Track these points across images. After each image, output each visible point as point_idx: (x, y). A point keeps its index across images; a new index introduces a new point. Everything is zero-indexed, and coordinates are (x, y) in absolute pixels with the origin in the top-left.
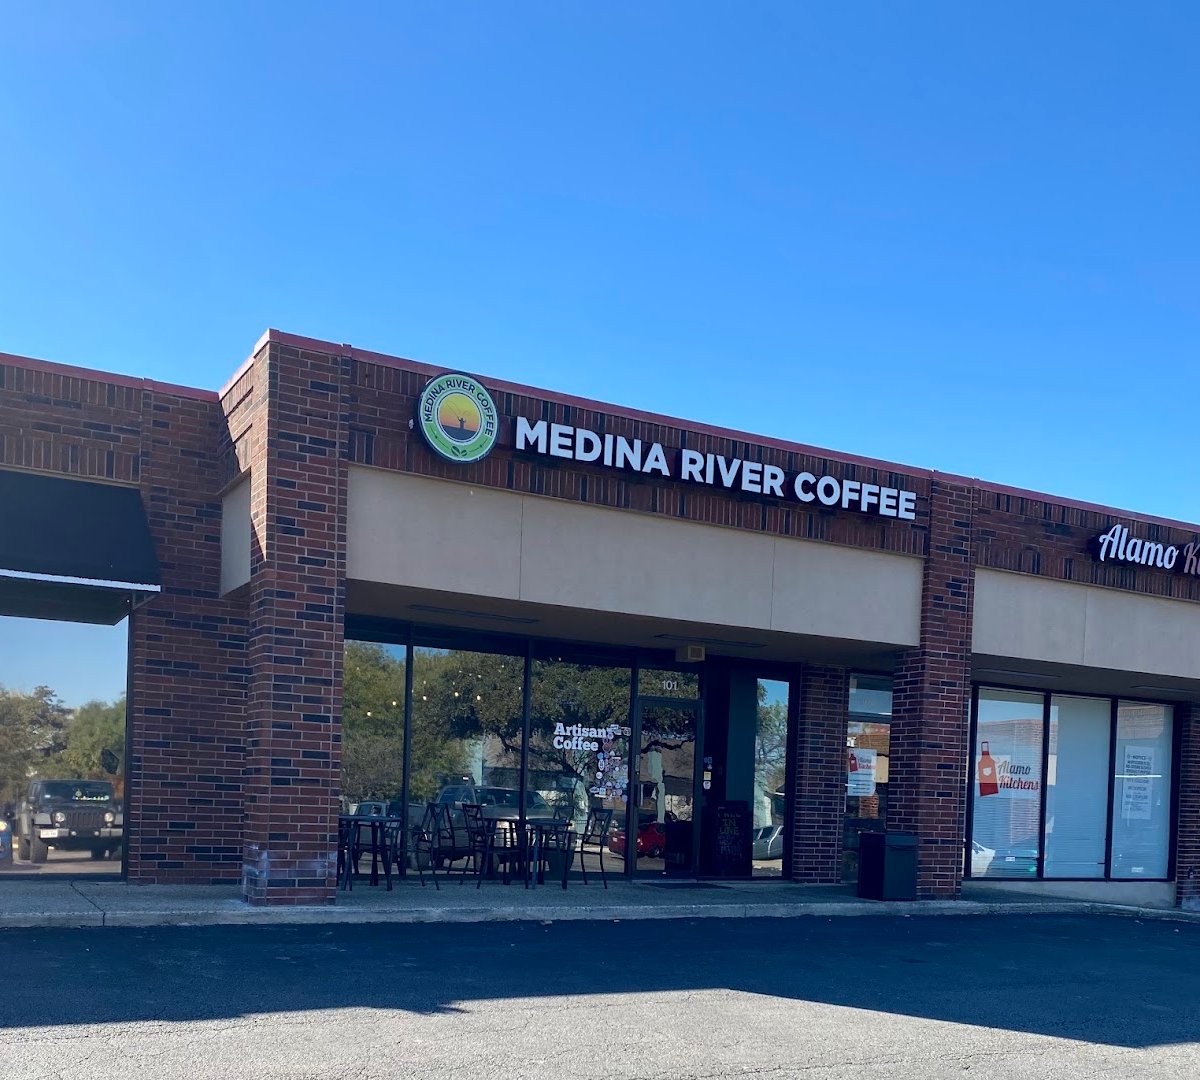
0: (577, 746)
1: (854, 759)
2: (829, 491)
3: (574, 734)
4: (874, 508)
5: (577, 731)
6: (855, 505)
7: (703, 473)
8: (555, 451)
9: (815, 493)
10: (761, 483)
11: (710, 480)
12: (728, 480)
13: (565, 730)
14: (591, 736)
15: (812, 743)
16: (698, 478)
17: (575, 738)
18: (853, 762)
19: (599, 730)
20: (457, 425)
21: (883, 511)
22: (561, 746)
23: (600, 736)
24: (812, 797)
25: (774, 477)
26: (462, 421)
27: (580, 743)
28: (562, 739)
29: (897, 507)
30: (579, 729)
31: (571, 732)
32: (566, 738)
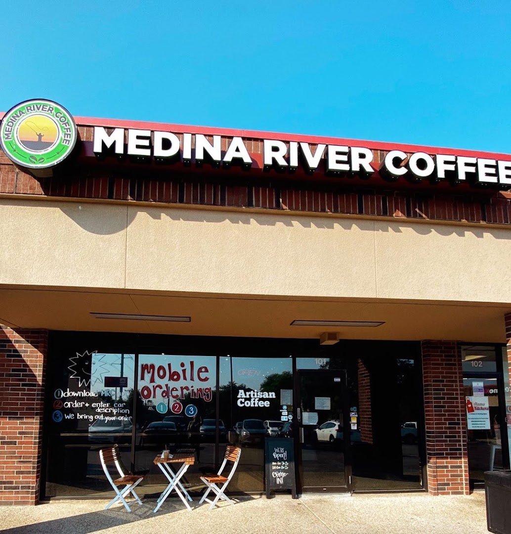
0: (254, 404)
1: (471, 403)
2: (422, 164)
3: (252, 396)
4: (472, 177)
5: (254, 395)
6: (451, 175)
7: (287, 158)
8: (132, 151)
9: (407, 166)
10: (349, 162)
11: (294, 162)
12: (313, 162)
13: (246, 395)
14: (265, 397)
15: (435, 394)
16: (282, 162)
17: (252, 400)
18: (470, 406)
19: (270, 393)
20: (36, 139)
21: (482, 178)
22: (243, 405)
23: (271, 397)
24: (439, 433)
25: (362, 156)
26: (40, 136)
27: (256, 402)
28: (243, 400)
29: (497, 174)
30: (256, 394)
31: (250, 395)
32: (246, 399)
